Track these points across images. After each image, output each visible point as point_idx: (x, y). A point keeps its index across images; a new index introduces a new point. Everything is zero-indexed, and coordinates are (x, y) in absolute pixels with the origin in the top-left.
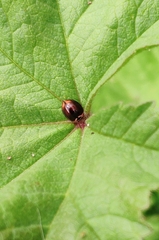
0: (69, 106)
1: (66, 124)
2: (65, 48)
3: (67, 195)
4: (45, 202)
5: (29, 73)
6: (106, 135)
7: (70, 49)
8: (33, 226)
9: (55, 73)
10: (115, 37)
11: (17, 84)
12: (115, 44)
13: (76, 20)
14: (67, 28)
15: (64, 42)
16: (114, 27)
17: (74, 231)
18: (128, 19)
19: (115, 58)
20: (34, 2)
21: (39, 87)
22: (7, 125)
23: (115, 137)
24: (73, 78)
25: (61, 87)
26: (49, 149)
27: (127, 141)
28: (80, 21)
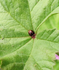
0: (30, 32)
1: (29, 37)
2: (30, 15)
3: (30, 56)
4: (24, 57)
5: (19, 22)
6: (42, 39)
7: (31, 15)
8: (21, 63)
9: (27, 22)
10: (45, 12)
11: (15, 25)
12: (45, 14)
13: (33, 7)
14: (31, 9)
15: (30, 13)
16: (45, 9)
17: (33, 65)
18: (49, 7)
19: (45, 18)
20: (22, 1)
21: (22, 26)
22: (12, 37)
23: (45, 39)
24: (32, 24)
25: (28, 26)
26: (24, 44)
27: (48, 40)
28: (35, 7)
